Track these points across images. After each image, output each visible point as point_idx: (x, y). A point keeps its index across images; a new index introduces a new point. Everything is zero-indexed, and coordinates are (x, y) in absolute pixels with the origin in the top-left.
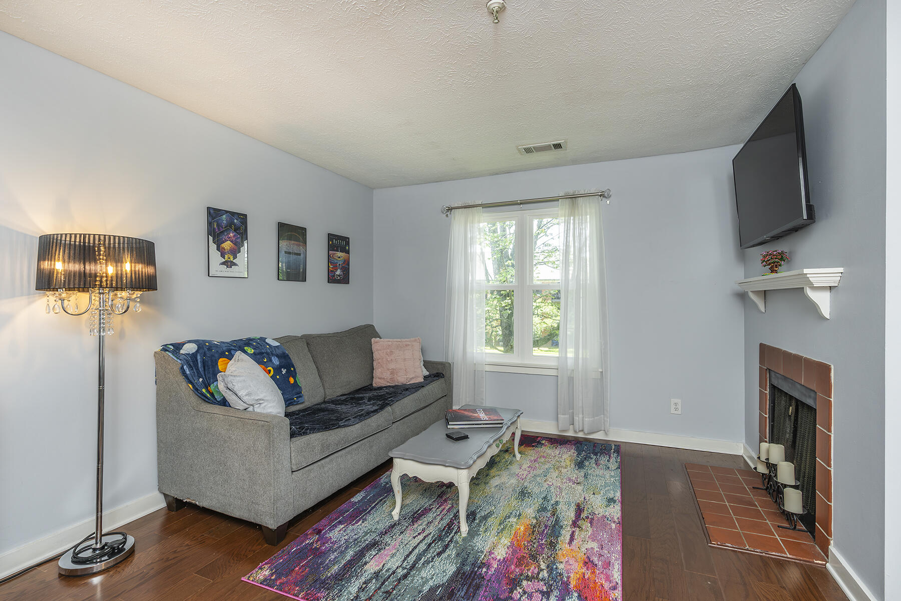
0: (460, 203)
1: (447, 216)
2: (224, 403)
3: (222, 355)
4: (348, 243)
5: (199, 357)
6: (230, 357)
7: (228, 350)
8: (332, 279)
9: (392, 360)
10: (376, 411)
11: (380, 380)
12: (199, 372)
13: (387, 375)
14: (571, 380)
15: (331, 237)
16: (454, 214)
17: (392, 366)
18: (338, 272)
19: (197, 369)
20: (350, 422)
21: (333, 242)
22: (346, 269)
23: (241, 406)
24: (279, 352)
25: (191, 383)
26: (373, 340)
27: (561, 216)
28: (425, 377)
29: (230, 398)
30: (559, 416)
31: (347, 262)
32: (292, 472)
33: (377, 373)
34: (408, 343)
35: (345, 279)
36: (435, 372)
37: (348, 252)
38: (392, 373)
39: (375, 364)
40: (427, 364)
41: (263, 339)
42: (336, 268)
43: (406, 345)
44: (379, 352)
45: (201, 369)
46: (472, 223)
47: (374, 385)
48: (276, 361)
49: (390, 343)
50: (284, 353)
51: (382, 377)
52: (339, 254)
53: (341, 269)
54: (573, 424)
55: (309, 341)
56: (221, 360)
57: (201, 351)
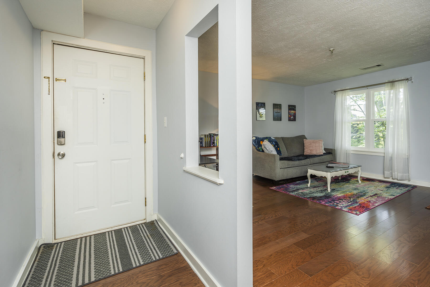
0: (340, 89)
1: (334, 94)
2: (263, 151)
3: (261, 140)
4: (295, 107)
5: (256, 141)
6: (263, 141)
7: (263, 139)
8: (290, 120)
9: (311, 146)
10: (304, 159)
11: (306, 153)
12: (256, 144)
13: (309, 151)
14: (391, 159)
15: (289, 106)
16: (337, 93)
17: (311, 148)
18: (292, 117)
19: (256, 143)
20: (295, 160)
21: (290, 108)
22: (295, 116)
23: (267, 152)
24: (275, 141)
25: (255, 146)
26: (304, 140)
27: (387, 90)
28: (324, 153)
29: (264, 149)
30: (385, 172)
31: (295, 114)
32: (280, 168)
33: (305, 150)
34: (317, 141)
35: (294, 120)
36: (328, 152)
37: (295, 110)
38: (311, 151)
39: (305, 147)
40: (325, 149)
41: (270, 137)
42: (291, 116)
43: (317, 142)
44: (306, 144)
45: (257, 143)
46: (345, 96)
47: (304, 154)
48: (274, 143)
49: (310, 141)
50: (276, 141)
51: (307, 152)
52: (292, 111)
53: (293, 116)
54: (392, 177)
55: (283, 138)
56: (261, 142)
57: (256, 139)
